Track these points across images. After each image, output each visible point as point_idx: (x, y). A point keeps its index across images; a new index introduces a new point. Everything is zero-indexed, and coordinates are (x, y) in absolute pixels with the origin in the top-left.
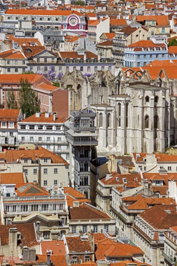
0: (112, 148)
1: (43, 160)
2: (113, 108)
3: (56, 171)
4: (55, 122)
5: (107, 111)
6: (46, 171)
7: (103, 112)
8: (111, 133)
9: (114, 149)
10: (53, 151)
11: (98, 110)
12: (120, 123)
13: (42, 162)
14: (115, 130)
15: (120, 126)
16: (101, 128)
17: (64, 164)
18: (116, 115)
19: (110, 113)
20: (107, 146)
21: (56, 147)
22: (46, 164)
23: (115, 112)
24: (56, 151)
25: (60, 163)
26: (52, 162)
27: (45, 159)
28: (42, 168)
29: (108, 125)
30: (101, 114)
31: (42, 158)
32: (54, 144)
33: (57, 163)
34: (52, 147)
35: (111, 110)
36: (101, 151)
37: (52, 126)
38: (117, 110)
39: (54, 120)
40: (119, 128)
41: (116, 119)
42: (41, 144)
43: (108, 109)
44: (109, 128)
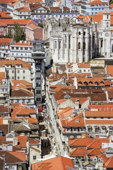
0: (61, 60)
1: (17, 66)
2: (62, 39)
3: (24, 72)
4: (30, 45)
5: (59, 40)
6: (18, 72)
7: (57, 41)
8: (61, 52)
9: (63, 61)
10: (28, 61)
11: (54, 39)
12: (66, 47)
13: (16, 67)
14: (64, 50)
15: (66, 48)
16: (56, 49)
17: (28, 68)
18: (64, 42)
19: (61, 41)
20: (59, 59)
21: (30, 59)
22: (18, 68)
23: (64, 40)
24: (30, 61)
25: (26, 67)
26: (22, 67)
27: (18, 66)
28: (17, 70)
29: (60, 47)
30: (56, 41)
31: (16, 65)
32: (29, 58)
33: (25, 67)
34: (28, 59)
35: (61, 40)
36: (55, 62)
37: (28, 48)
38: (65, 40)
39: (29, 44)
40: (66, 49)
41: (64, 44)
42: (18, 57)
43: (60, 39)
44: (60, 49)
